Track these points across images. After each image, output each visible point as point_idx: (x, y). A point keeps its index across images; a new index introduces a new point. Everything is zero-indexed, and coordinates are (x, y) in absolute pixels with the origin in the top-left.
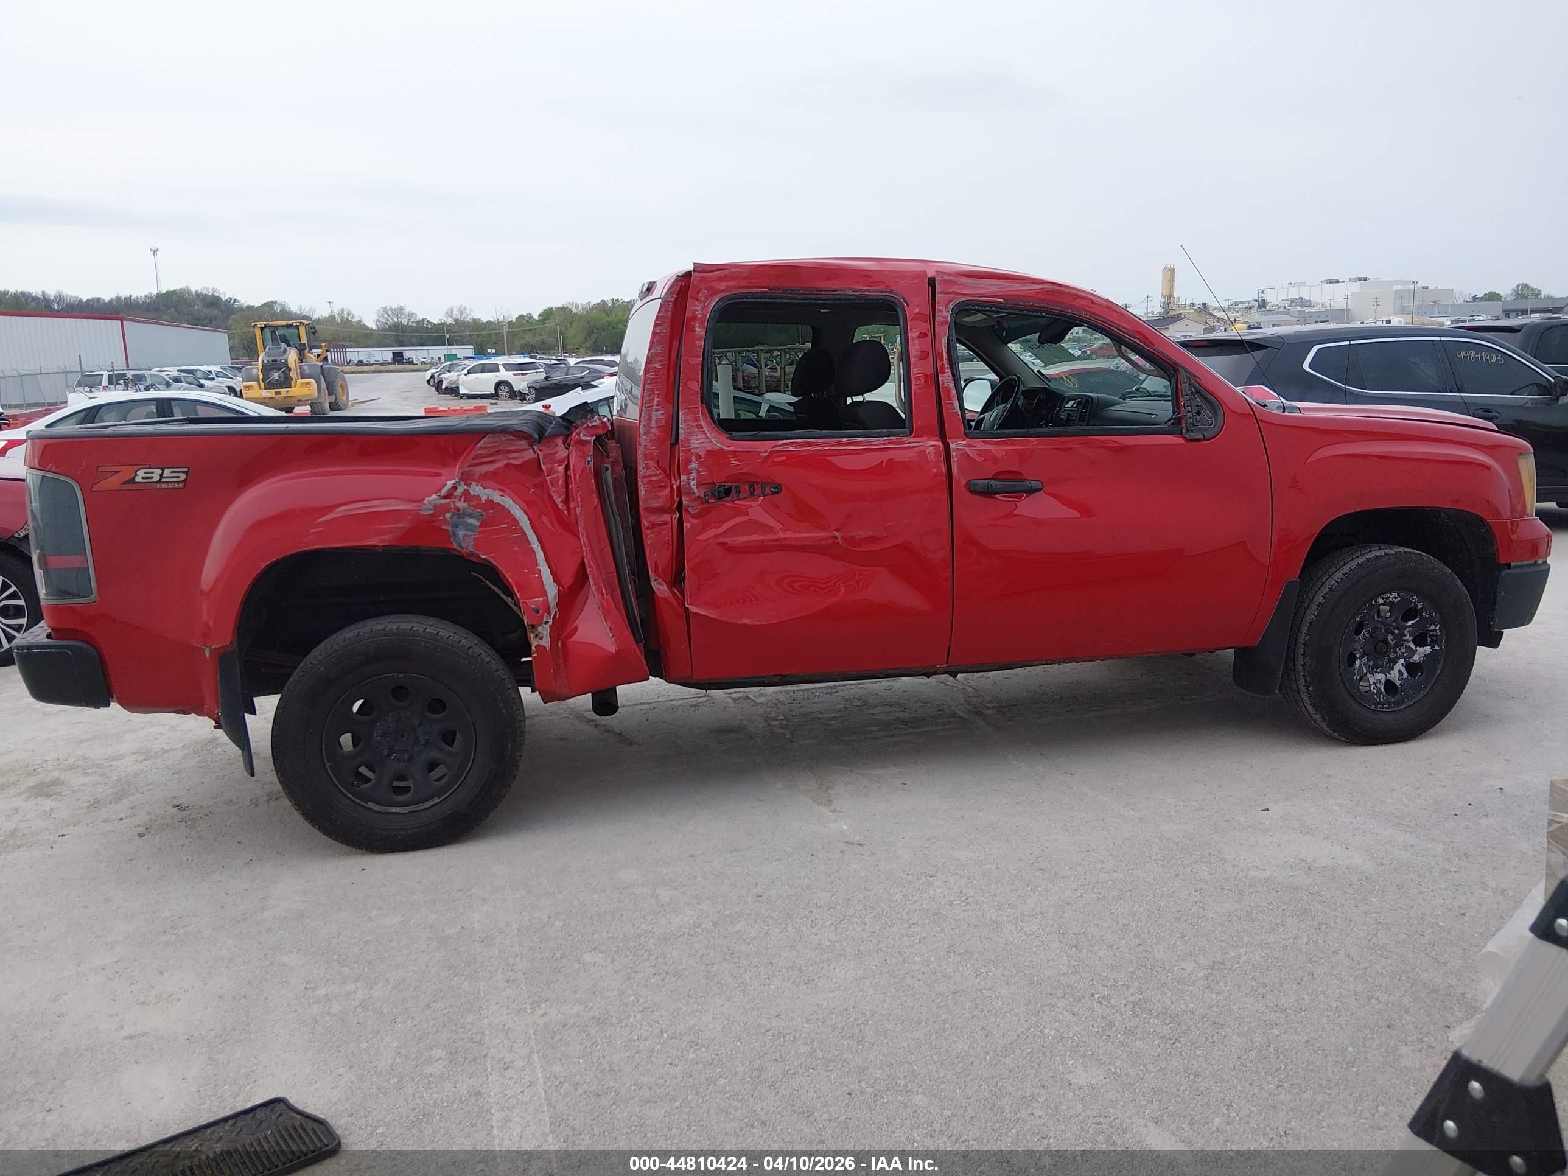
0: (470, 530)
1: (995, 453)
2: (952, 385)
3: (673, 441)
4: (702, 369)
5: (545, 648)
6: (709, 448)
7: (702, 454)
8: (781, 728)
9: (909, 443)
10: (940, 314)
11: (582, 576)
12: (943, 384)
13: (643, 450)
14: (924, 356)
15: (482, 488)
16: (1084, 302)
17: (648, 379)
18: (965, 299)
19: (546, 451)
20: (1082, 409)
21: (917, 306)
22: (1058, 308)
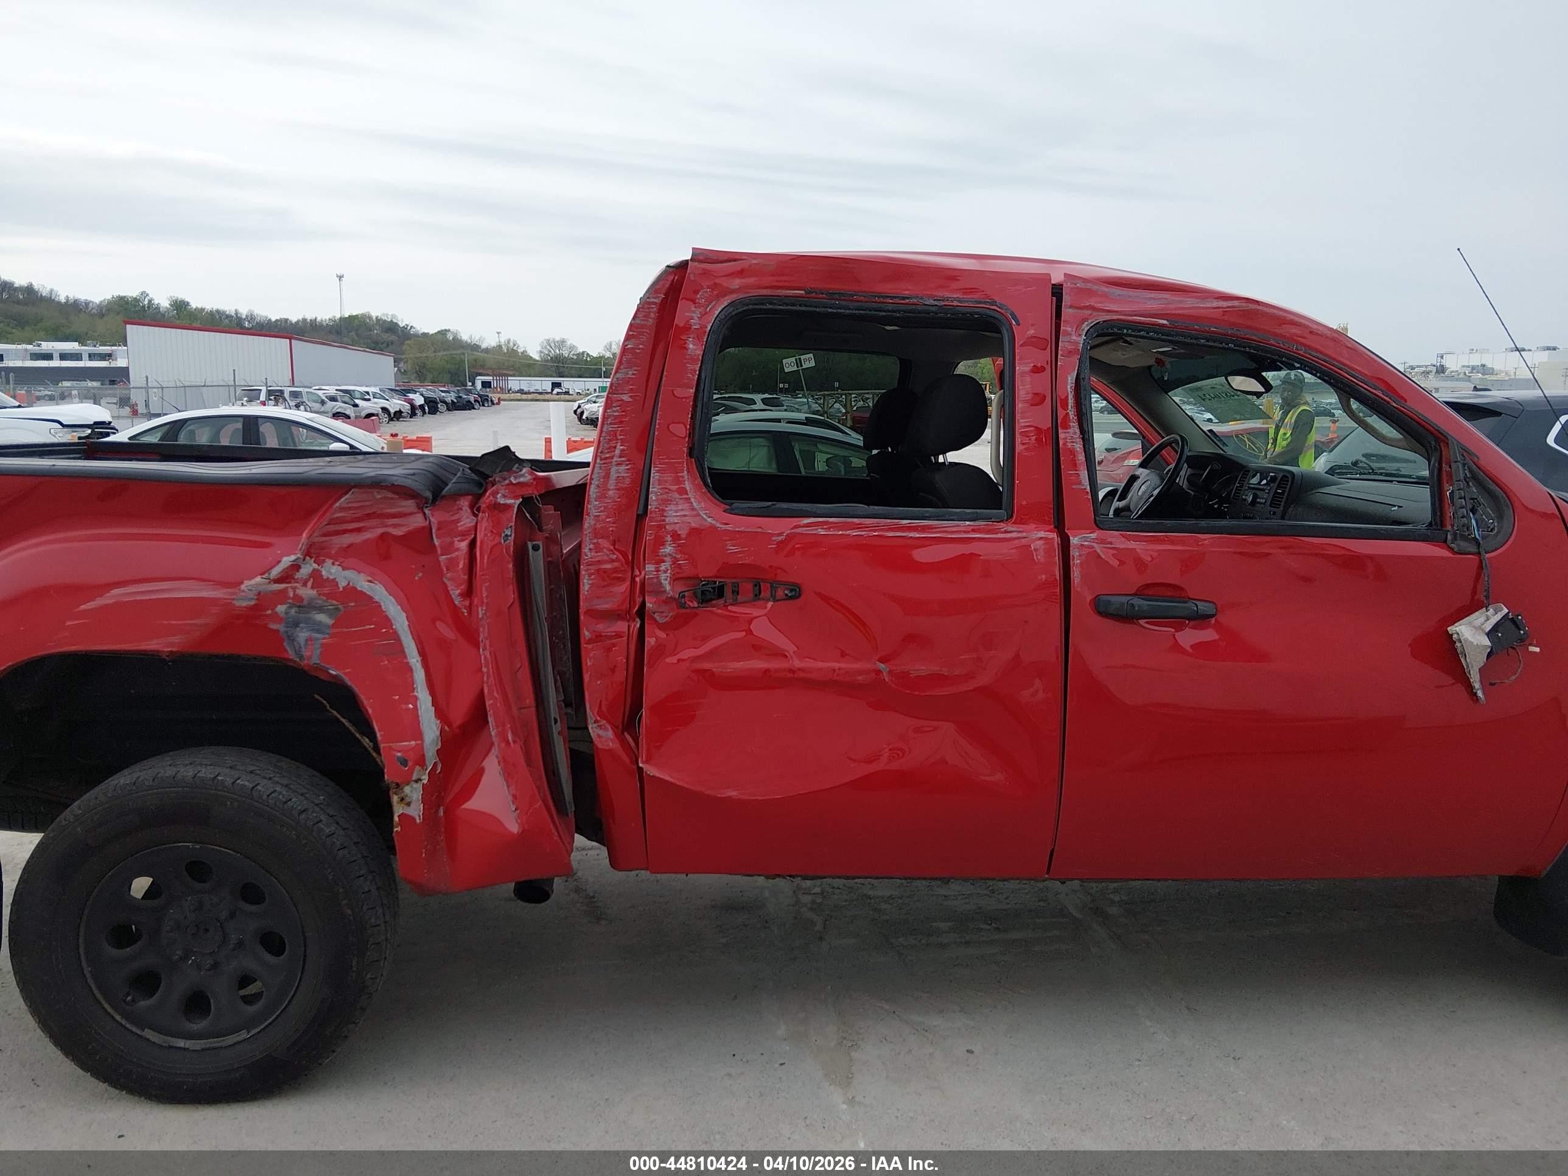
0: (318, 631)
1: (1143, 556)
2: (1079, 446)
3: (640, 512)
4: (695, 406)
5: (413, 819)
6: (693, 525)
7: (683, 533)
8: (811, 909)
9: (1006, 532)
10: (1066, 339)
11: (478, 715)
12: (1064, 444)
13: (593, 522)
14: (1038, 400)
15: (340, 568)
16: (1295, 330)
17: (609, 416)
18: (1108, 317)
19: (446, 517)
20: (1277, 489)
21: (1033, 325)
22: (1254, 338)
